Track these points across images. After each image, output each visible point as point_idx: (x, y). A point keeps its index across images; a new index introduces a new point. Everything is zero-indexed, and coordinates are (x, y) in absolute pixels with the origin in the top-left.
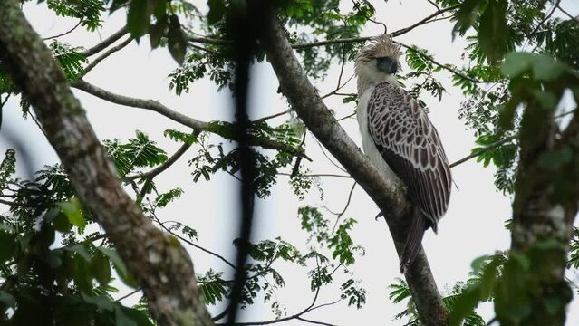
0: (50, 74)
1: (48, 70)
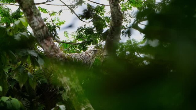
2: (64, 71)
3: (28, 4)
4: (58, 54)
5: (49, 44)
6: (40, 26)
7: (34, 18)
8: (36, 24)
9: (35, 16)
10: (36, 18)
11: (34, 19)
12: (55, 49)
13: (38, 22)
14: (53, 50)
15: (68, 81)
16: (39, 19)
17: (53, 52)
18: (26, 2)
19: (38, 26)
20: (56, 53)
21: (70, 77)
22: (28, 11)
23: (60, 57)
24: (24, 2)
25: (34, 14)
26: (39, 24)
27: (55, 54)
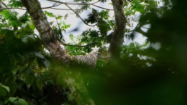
0: (37, 6)
1: (36, 5)
3: (35, 8)
4: (64, 56)
6: (46, 29)
7: (41, 22)
8: (42, 28)
9: (42, 20)
10: (43, 21)
11: (40, 23)
12: (61, 52)
13: (45, 26)
14: (59, 53)
15: (73, 82)
16: (46, 23)
17: (59, 54)
18: (33, 6)
19: (44, 29)
20: (62, 55)
22: (35, 15)
23: (65, 60)
24: (31, 6)
25: (41, 18)
27: (61, 57)
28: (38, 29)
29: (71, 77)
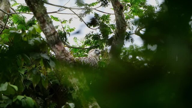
2: (73, 73)
3: (41, 13)
5: (60, 49)
6: (52, 33)
7: (47, 25)
8: (48, 31)
9: (48, 23)
10: (49, 25)
11: (46, 27)
12: (65, 53)
13: (50, 29)
14: (63, 54)
16: (51, 27)
17: (63, 56)
18: (39, 11)
19: (50, 32)
20: (66, 56)
21: (79, 78)
22: (41, 19)
23: (69, 61)
24: (38, 11)
25: (47, 22)
26: (51, 31)
27: (65, 58)
28: (45, 32)
29: (75, 77)
